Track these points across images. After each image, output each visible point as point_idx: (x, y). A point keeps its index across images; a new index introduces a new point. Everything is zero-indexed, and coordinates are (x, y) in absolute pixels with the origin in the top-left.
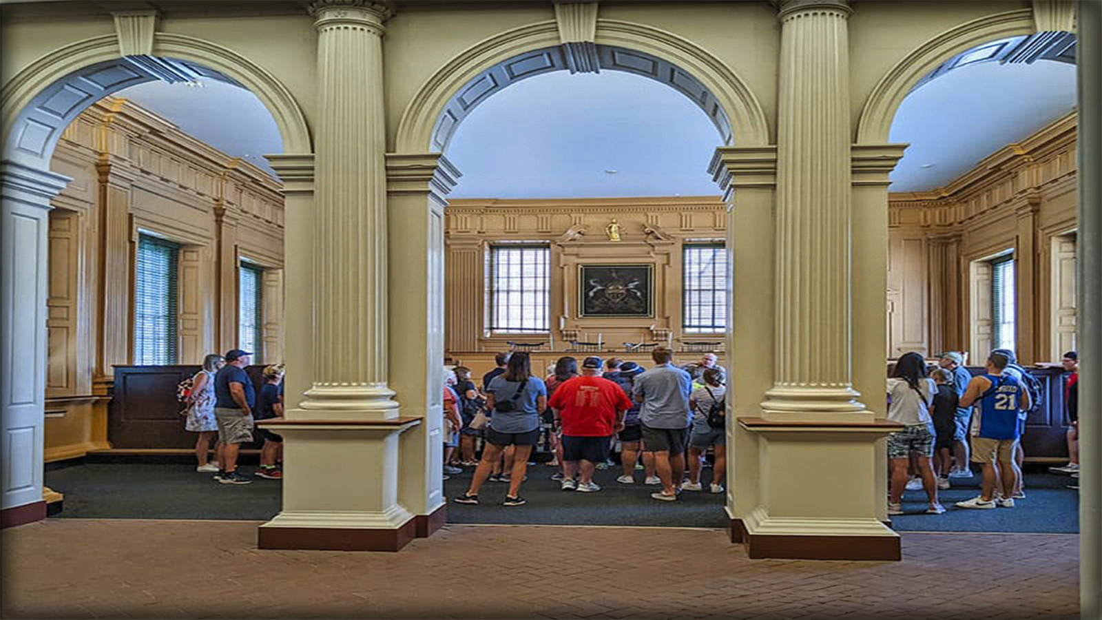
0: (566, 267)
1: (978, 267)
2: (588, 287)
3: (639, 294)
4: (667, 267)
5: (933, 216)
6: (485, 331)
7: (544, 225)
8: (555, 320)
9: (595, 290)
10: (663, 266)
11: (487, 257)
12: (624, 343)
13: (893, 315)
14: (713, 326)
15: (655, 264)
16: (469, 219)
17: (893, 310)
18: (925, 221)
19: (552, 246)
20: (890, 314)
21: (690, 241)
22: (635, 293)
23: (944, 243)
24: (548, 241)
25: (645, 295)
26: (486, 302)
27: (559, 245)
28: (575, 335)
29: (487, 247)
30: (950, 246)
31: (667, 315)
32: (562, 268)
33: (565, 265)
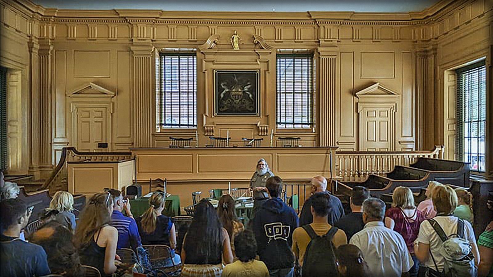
0: (206, 72)
1: (449, 75)
2: (220, 90)
3: (250, 96)
4: (267, 72)
5: (418, 33)
6: (157, 127)
7: (193, 36)
8: (200, 118)
9: (224, 92)
10: (265, 71)
11: (157, 63)
12: (243, 138)
13: (396, 113)
14: (294, 124)
15: (260, 70)
16: (145, 28)
17: (396, 111)
18: (415, 37)
19: (198, 54)
20: (395, 113)
21: (280, 51)
22: (249, 95)
23: (425, 55)
24: (195, 49)
25: (254, 97)
26: (157, 102)
27: (202, 53)
28: (213, 131)
29: (157, 54)
30: (429, 58)
31: (267, 114)
32: (204, 73)
33: (205, 70)
